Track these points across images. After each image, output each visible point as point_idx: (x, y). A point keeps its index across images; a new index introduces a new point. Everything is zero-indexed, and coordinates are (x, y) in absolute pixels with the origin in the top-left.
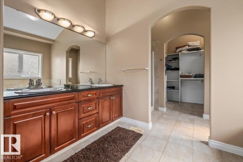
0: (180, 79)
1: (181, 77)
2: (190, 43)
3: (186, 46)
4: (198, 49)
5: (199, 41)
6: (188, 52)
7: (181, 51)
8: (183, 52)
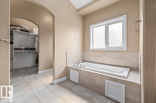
0: (14, 51)
1: (14, 50)
2: (22, 26)
3: (19, 26)
4: (28, 31)
5: (28, 27)
6: (21, 32)
7: (15, 29)
8: (17, 30)
